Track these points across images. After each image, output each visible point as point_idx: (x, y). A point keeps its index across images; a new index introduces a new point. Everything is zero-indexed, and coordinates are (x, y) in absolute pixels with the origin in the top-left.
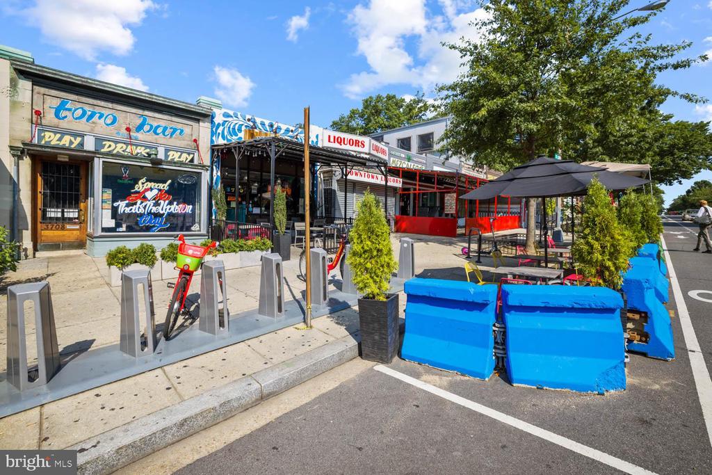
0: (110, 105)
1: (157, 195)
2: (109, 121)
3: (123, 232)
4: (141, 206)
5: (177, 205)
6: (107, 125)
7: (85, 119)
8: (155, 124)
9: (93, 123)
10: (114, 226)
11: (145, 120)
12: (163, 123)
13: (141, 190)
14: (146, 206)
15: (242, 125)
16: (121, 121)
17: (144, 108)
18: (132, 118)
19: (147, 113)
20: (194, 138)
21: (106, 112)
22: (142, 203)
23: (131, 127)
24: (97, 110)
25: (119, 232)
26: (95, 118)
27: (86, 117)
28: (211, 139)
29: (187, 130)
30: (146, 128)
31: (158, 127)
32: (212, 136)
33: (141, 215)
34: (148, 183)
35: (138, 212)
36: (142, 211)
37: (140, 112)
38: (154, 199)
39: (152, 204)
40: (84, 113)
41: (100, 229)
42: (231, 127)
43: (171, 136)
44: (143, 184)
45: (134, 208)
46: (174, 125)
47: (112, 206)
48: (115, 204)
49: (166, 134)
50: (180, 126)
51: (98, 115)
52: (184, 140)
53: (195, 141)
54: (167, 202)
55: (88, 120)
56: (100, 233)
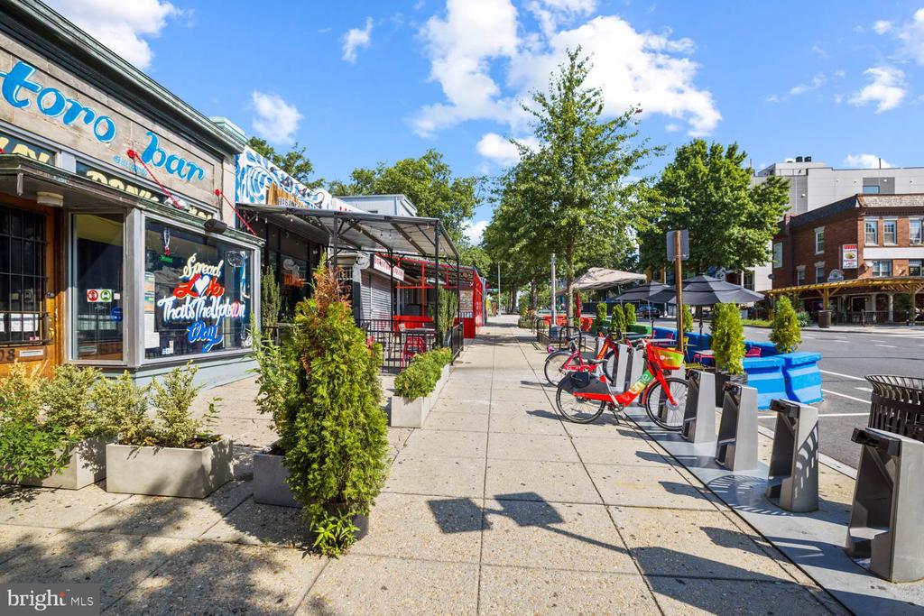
0: (104, 98)
1: (208, 285)
2: (102, 132)
3: (171, 355)
4: (190, 306)
5: (230, 303)
6: (100, 138)
7: (60, 117)
8: (168, 153)
9: (76, 128)
10: (158, 346)
11: (154, 141)
12: (178, 153)
13: (191, 276)
14: (196, 305)
15: (265, 176)
16: (121, 136)
17: (155, 119)
18: (137, 133)
19: (158, 128)
20: (216, 188)
21: (98, 111)
22: (192, 299)
23: (135, 150)
24: (83, 102)
25: (165, 356)
26: (79, 119)
27: (63, 112)
28: (236, 193)
29: (207, 171)
30: (157, 157)
31: (172, 158)
32: (237, 188)
33: (191, 323)
34: (198, 263)
35: (188, 318)
36: (191, 315)
37: (149, 124)
38: (205, 294)
39: (204, 302)
40: (59, 103)
41: (142, 354)
42: (254, 177)
43: (189, 179)
44: (193, 264)
45: (181, 309)
46: (192, 159)
47: (156, 306)
48: (160, 303)
49: (183, 174)
50: (198, 163)
51: (83, 114)
52: (204, 189)
53: (217, 193)
54: (219, 298)
55: (67, 120)
56: (142, 360)
